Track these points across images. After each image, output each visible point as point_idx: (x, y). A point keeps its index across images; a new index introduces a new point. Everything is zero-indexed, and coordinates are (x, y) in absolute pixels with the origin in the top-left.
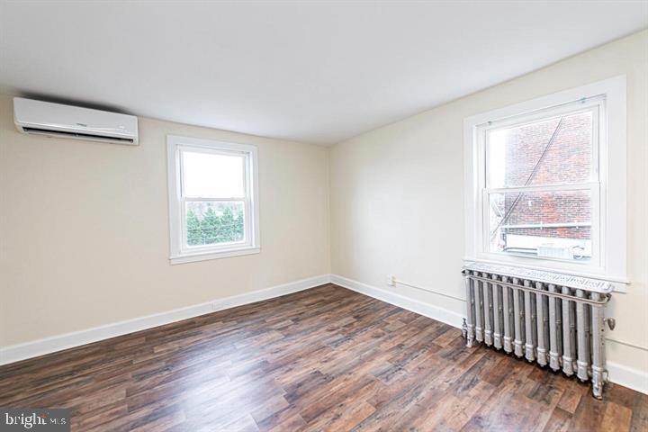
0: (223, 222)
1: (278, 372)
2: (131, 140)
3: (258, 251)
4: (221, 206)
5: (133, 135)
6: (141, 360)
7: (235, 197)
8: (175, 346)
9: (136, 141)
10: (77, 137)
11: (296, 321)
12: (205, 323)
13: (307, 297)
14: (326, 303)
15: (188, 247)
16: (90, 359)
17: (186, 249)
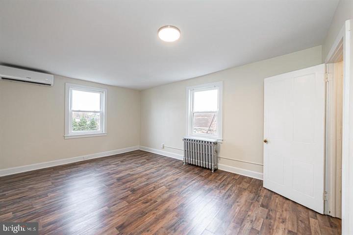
0: (80, 125)
1: (113, 175)
2: (50, 85)
3: (106, 135)
4: (78, 116)
5: (51, 82)
6: (53, 175)
7: (96, 111)
8: (69, 170)
9: (52, 85)
10: (27, 83)
11: (122, 162)
12: (81, 164)
13: (127, 155)
14: (135, 156)
15: (73, 132)
16: (29, 176)
17: (72, 132)
